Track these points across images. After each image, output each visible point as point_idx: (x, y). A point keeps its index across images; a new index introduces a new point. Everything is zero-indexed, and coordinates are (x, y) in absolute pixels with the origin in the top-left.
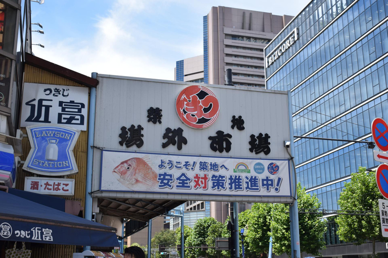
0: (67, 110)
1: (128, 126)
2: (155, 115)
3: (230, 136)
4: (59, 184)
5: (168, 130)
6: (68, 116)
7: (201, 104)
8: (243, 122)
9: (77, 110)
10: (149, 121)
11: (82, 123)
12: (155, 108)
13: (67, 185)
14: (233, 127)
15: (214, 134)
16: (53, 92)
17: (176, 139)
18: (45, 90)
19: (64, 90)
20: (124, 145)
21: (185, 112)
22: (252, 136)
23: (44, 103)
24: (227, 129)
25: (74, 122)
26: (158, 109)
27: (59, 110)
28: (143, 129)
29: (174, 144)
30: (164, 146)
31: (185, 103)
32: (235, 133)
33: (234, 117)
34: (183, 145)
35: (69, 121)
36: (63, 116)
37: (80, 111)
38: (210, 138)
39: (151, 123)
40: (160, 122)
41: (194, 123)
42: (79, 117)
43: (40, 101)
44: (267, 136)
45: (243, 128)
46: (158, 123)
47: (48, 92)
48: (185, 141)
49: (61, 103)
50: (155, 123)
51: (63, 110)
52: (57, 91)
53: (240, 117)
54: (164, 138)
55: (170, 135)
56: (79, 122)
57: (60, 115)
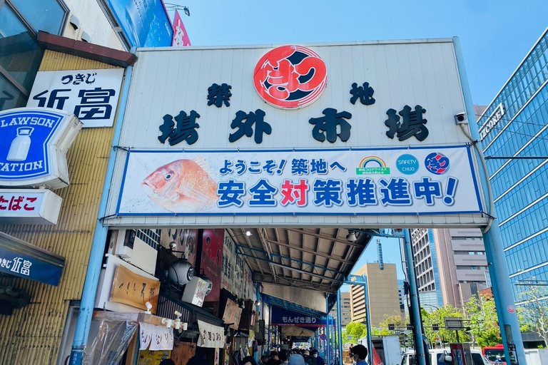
0: (88, 100)
1: (175, 114)
2: (219, 95)
3: (349, 116)
4: (20, 200)
5: (240, 114)
6: (89, 109)
7: (295, 71)
8: (371, 91)
9: (102, 100)
10: (209, 104)
11: (107, 116)
12: (220, 84)
13: (33, 200)
14: (353, 101)
15: (319, 114)
16: (74, 79)
17: (254, 127)
18: (64, 78)
19: (89, 75)
20: (167, 142)
21: (268, 85)
22: (391, 112)
23: (59, 95)
24: (342, 104)
25: (96, 115)
26: (224, 85)
27: (78, 101)
28: (199, 116)
29: (249, 136)
30: (233, 138)
31: (269, 72)
32: (358, 109)
33: (354, 85)
34: (265, 135)
35: (89, 116)
36: (82, 109)
37: (107, 100)
38: (312, 121)
39: (213, 106)
40: (228, 105)
41: (284, 100)
42: (104, 109)
43: (54, 93)
44: (420, 110)
45: (373, 101)
46: (224, 105)
47: (68, 80)
48: (268, 129)
49: (81, 93)
50: (219, 106)
51: (84, 101)
52: (80, 77)
53: (366, 84)
54: (233, 126)
55: (244, 121)
56: (103, 115)
57: (77, 108)
